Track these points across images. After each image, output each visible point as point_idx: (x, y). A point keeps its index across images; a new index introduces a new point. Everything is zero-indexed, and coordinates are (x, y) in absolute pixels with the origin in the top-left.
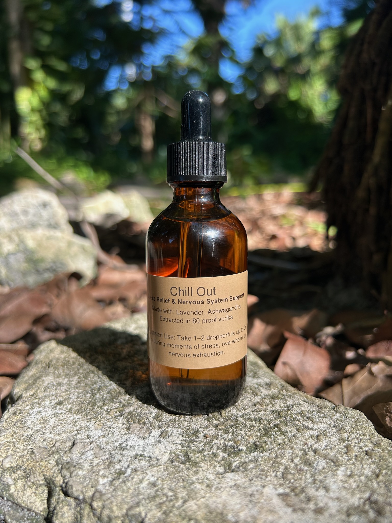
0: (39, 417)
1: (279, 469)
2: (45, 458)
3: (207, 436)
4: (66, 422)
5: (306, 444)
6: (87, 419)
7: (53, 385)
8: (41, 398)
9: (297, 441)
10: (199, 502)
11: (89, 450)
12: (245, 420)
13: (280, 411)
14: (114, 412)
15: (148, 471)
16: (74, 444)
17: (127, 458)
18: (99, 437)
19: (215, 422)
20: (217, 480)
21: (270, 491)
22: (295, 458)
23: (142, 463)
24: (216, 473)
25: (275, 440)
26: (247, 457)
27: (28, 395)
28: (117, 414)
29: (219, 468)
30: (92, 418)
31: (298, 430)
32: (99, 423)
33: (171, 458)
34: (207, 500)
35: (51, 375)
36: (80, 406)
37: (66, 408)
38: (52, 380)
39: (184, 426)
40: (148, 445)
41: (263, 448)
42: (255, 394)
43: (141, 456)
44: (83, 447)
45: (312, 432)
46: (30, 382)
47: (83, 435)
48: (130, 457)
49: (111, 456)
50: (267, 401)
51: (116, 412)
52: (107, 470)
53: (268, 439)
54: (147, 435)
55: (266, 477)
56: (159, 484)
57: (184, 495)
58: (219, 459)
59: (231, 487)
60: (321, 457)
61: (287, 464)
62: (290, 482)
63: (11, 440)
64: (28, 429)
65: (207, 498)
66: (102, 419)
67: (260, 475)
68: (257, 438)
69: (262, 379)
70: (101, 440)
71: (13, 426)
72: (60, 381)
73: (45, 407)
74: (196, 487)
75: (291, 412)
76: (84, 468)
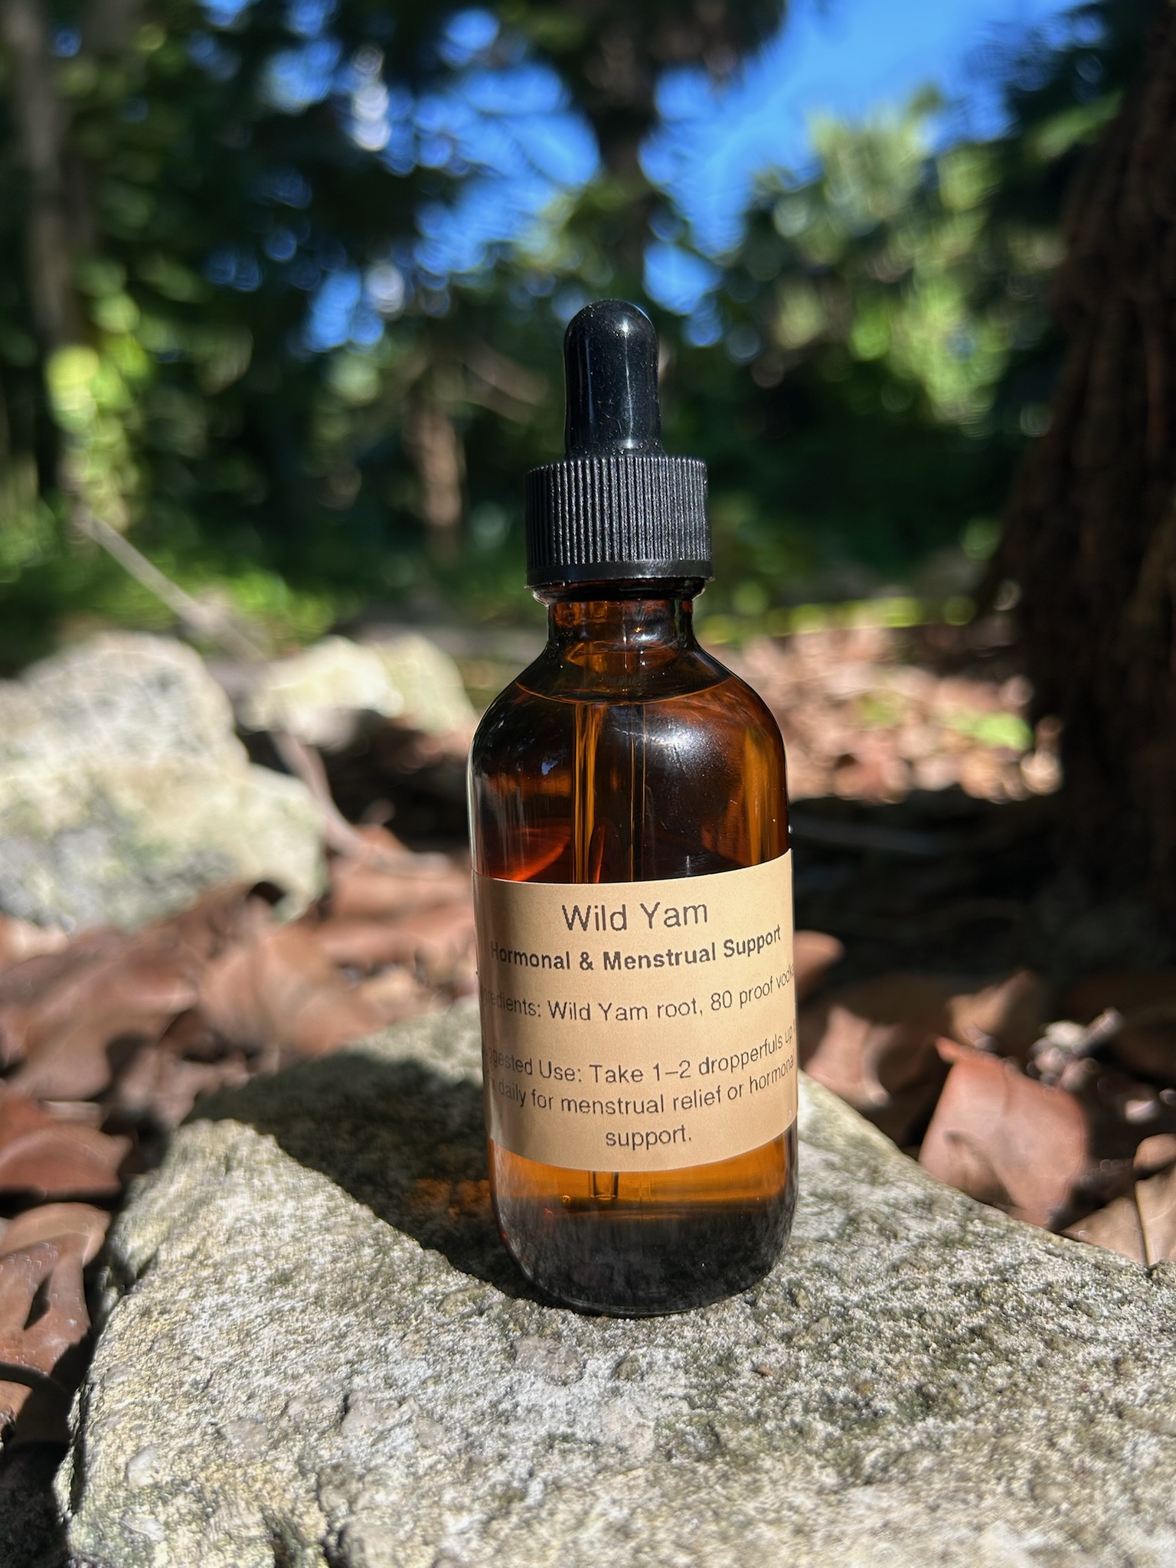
0: (223, 1322)
1: (1015, 1471)
2: (261, 1454)
3: (764, 1369)
4: (309, 1337)
5: (1084, 1388)
6: (375, 1327)
7: (252, 1222)
8: (222, 1264)
9: (1053, 1379)
11: (400, 1425)
12: (873, 1315)
13: (981, 1285)
14: (457, 1301)
15: (596, 1488)
16: (346, 1409)
17: (525, 1449)
18: (424, 1382)
19: (780, 1326)
20: (826, 1511)
21: (1001, 1542)
22: (1059, 1435)
23: (572, 1461)
24: (815, 1487)
25: (982, 1378)
26: (905, 1435)
27: (178, 1255)
28: (468, 1309)
29: (822, 1473)
30: (390, 1323)
31: (1049, 1344)
32: (416, 1337)
33: (662, 1442)
35: (242, 1192)
36: (348, 1285)
37: (305, 1293)
38: (247, 1208)
39: (686, 1341)
40: (583, 1403)
41: (952, 1406)
42: (889, 1233)
43: (565, 1438)
44: (379, 1414)
45: (1096, 1351)
46: (176, 1214)
47: (371, 1378)
48: (531, 1443)
49: (471, 1444)
50: (930, 1254)
51: (464, 1303)
52: (465, 1487)
53: (959, 1375)
54: (572, 1371)
55: (980, 1497)
56: (639, 1529)
58: (815, 1444)
59: (874, 1533)
60: (1141, 1427)
61: (1038, 1453)
62: (1058, 1512)
63: (145, 1398)
64: (196, 1363)
66: (423, 1326)
67: (957, 1490)
68: (925, 1374)
69: (898, 1187)
70: (430, 1391)
71: (146, 1353)
72: (273, 1210)
73: (238, 1292)
74: (760, 1536)
75: (1015, 1288)
76: (390, 1483)
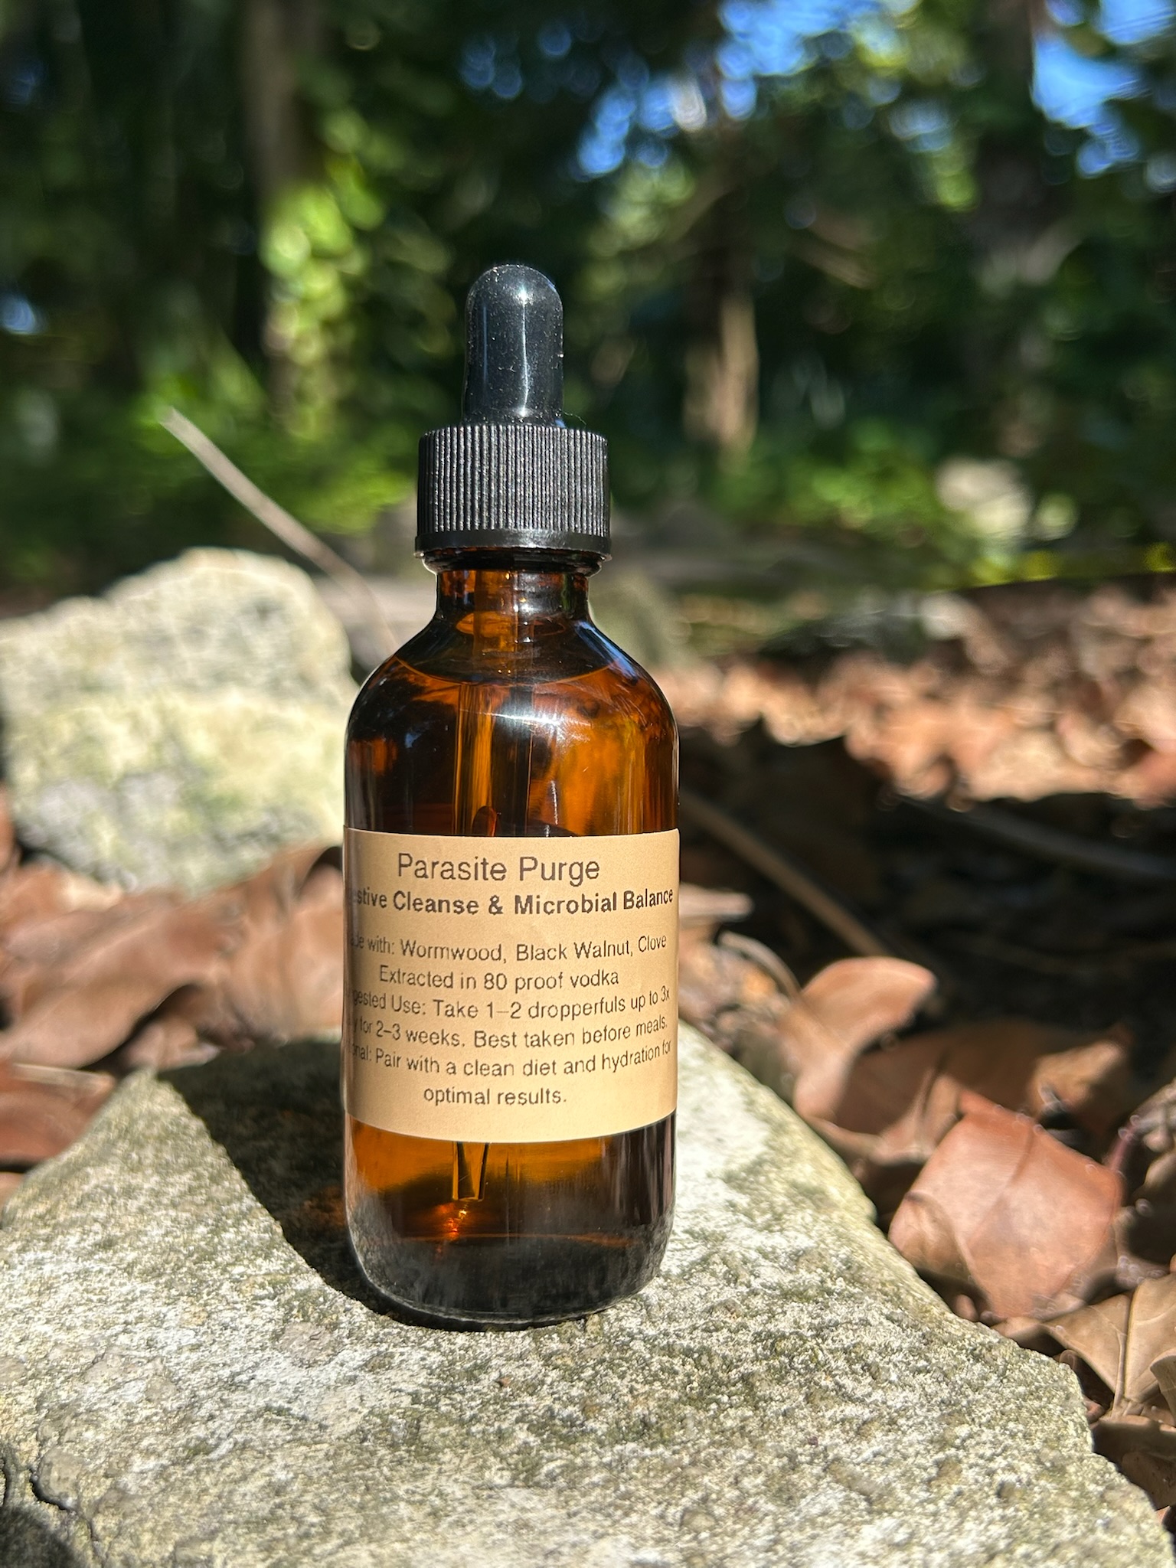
0: (32, 1275)
2: (10, 1388)
3: (506, 1381)
4: (104, 1297)
5: (812, 1441)
6: (168, 1297)
7: (109, 1191)
8: (61, 1225)
10: (385, 1552)
11: (137, 1380)
12: (653, 1349)
14: (255, 1283)
15: (277, 1453)
16: (99, 1360)
17: (234, 1413)
18: (182, 1349)
19: (553, 1345)
20: (471, 1502)
21: (611, 1551)
22: (749, 1476)
23: (271, 1430)
24: (477, 1483)
25: (714, 1417)
26: (598, 1454)
27: (32, 1214)
28: (266, 1292)
29: (496, 1474)
30: (183, 1295)
32: (199, 1310)
33: (365, 1427)
34: (410, 1548)
35: (116, 1163)
36: (165, 1257)
37: (121, 1260)
39: (453, 1347)
40: (314, 1385)
43: (280, 1411)
44: (124, 1368)
47: (136, 1337)
48: (244, 1410)
49: (194, 1403)
51: (262, 1286)
52: (166, 1437)
54: (322, 1357)
56: (292, 1490)
57: (351, 1527)
58: (506, 1449)
59: (500, 1525)
62: (694, 1538)
65: (412, 1544)
66: (213, 1301)
67: (609, 1505)
68: (660, 1407)
70: (183, 1357)
72: (133, 1182)
73: (61, 1250)
74: (394, 1512)
76: (103, 1425)
